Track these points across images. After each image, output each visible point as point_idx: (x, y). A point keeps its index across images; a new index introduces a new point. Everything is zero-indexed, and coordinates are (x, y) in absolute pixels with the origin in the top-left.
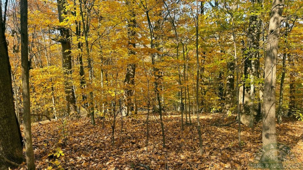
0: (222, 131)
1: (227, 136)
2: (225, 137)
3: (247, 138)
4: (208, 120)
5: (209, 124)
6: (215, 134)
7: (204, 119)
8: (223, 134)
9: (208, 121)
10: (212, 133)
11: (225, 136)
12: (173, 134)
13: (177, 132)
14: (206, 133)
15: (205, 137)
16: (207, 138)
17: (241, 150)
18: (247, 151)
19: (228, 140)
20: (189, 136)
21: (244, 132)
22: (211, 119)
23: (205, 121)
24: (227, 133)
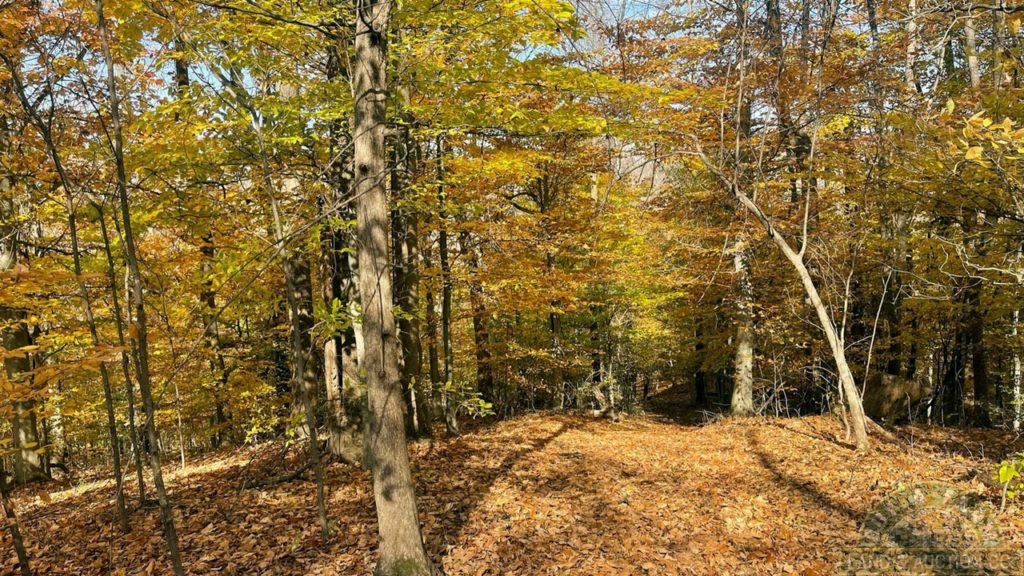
0: (276, 502)
1: (291, 514)
2: (283, 520)
3: (353, 506)
4: (234, 473)
5: (233, 488)
6: (248, 518)
7: (222, 470)
8: (278, 510)
9: (232, 477)
10: (239, 515)
11: (283, 516)
12: (82, 557)
13: (102, 544)
14: (218, 522)
15: (212, 538)
16: (219, 540)
17: (327, 553)
18: (344, 550)
19: (290, 527)
20: (150, 547)
21: (347, 489)
22: (245, 468)
23: (224, 476)
24: (289, 506)
